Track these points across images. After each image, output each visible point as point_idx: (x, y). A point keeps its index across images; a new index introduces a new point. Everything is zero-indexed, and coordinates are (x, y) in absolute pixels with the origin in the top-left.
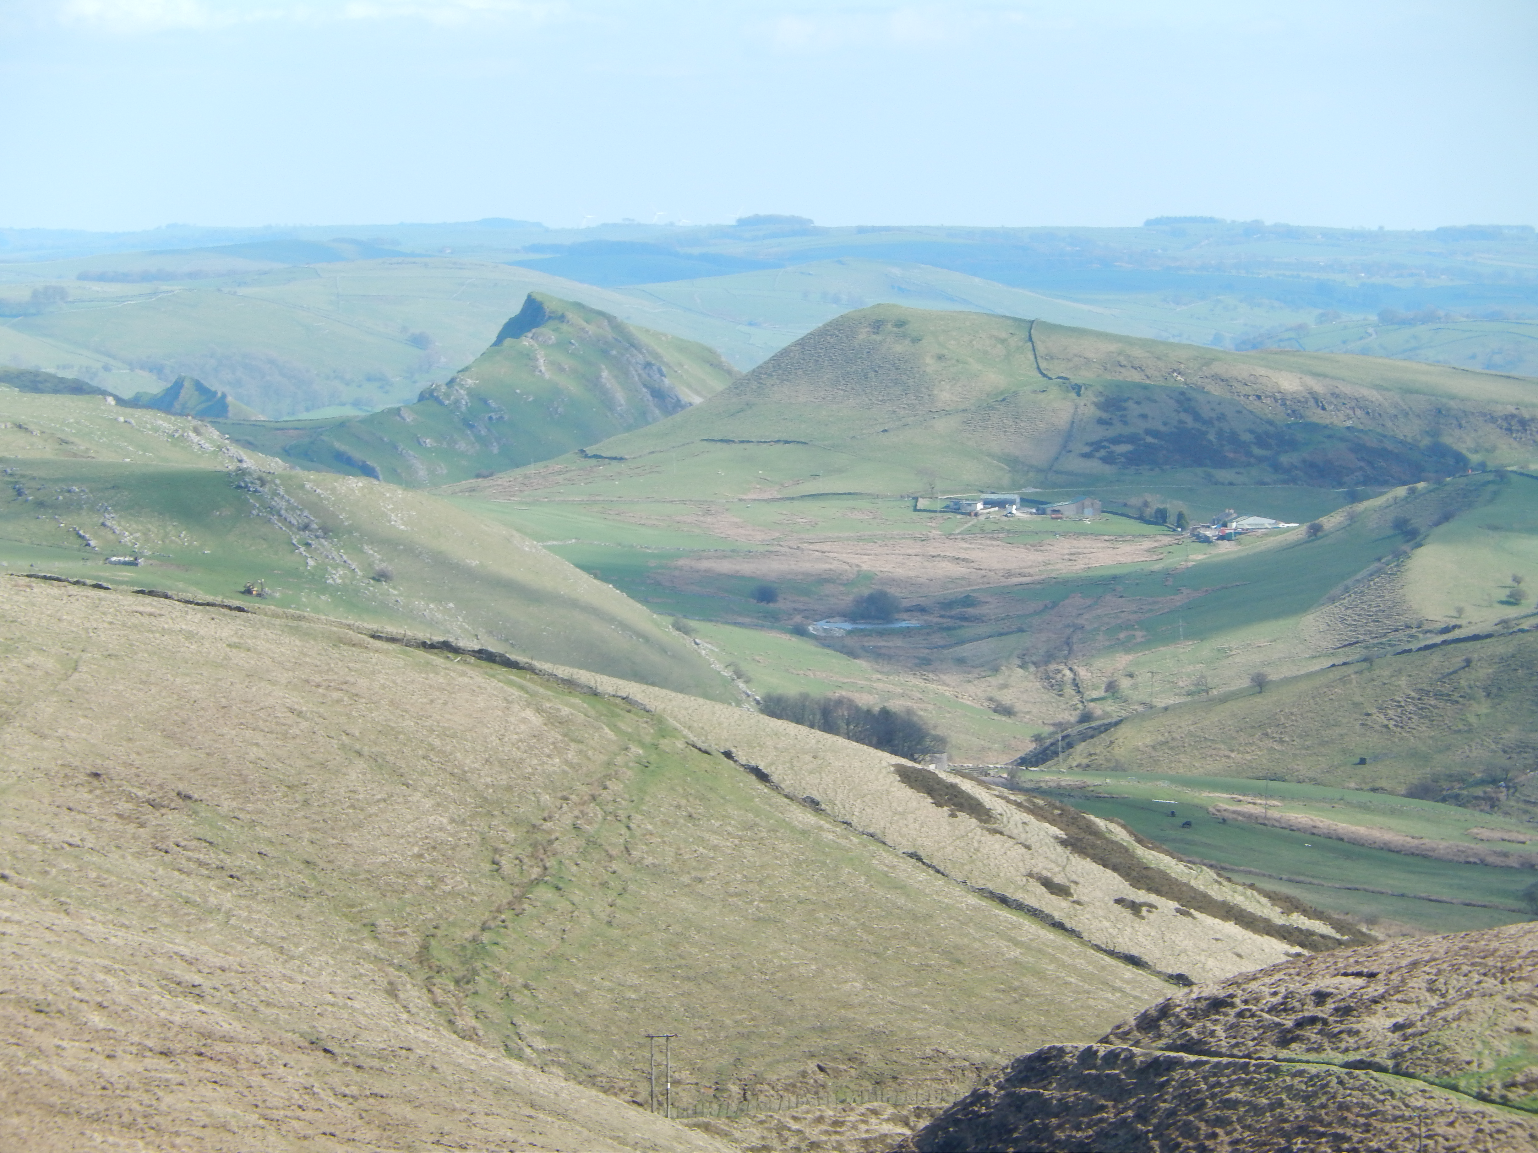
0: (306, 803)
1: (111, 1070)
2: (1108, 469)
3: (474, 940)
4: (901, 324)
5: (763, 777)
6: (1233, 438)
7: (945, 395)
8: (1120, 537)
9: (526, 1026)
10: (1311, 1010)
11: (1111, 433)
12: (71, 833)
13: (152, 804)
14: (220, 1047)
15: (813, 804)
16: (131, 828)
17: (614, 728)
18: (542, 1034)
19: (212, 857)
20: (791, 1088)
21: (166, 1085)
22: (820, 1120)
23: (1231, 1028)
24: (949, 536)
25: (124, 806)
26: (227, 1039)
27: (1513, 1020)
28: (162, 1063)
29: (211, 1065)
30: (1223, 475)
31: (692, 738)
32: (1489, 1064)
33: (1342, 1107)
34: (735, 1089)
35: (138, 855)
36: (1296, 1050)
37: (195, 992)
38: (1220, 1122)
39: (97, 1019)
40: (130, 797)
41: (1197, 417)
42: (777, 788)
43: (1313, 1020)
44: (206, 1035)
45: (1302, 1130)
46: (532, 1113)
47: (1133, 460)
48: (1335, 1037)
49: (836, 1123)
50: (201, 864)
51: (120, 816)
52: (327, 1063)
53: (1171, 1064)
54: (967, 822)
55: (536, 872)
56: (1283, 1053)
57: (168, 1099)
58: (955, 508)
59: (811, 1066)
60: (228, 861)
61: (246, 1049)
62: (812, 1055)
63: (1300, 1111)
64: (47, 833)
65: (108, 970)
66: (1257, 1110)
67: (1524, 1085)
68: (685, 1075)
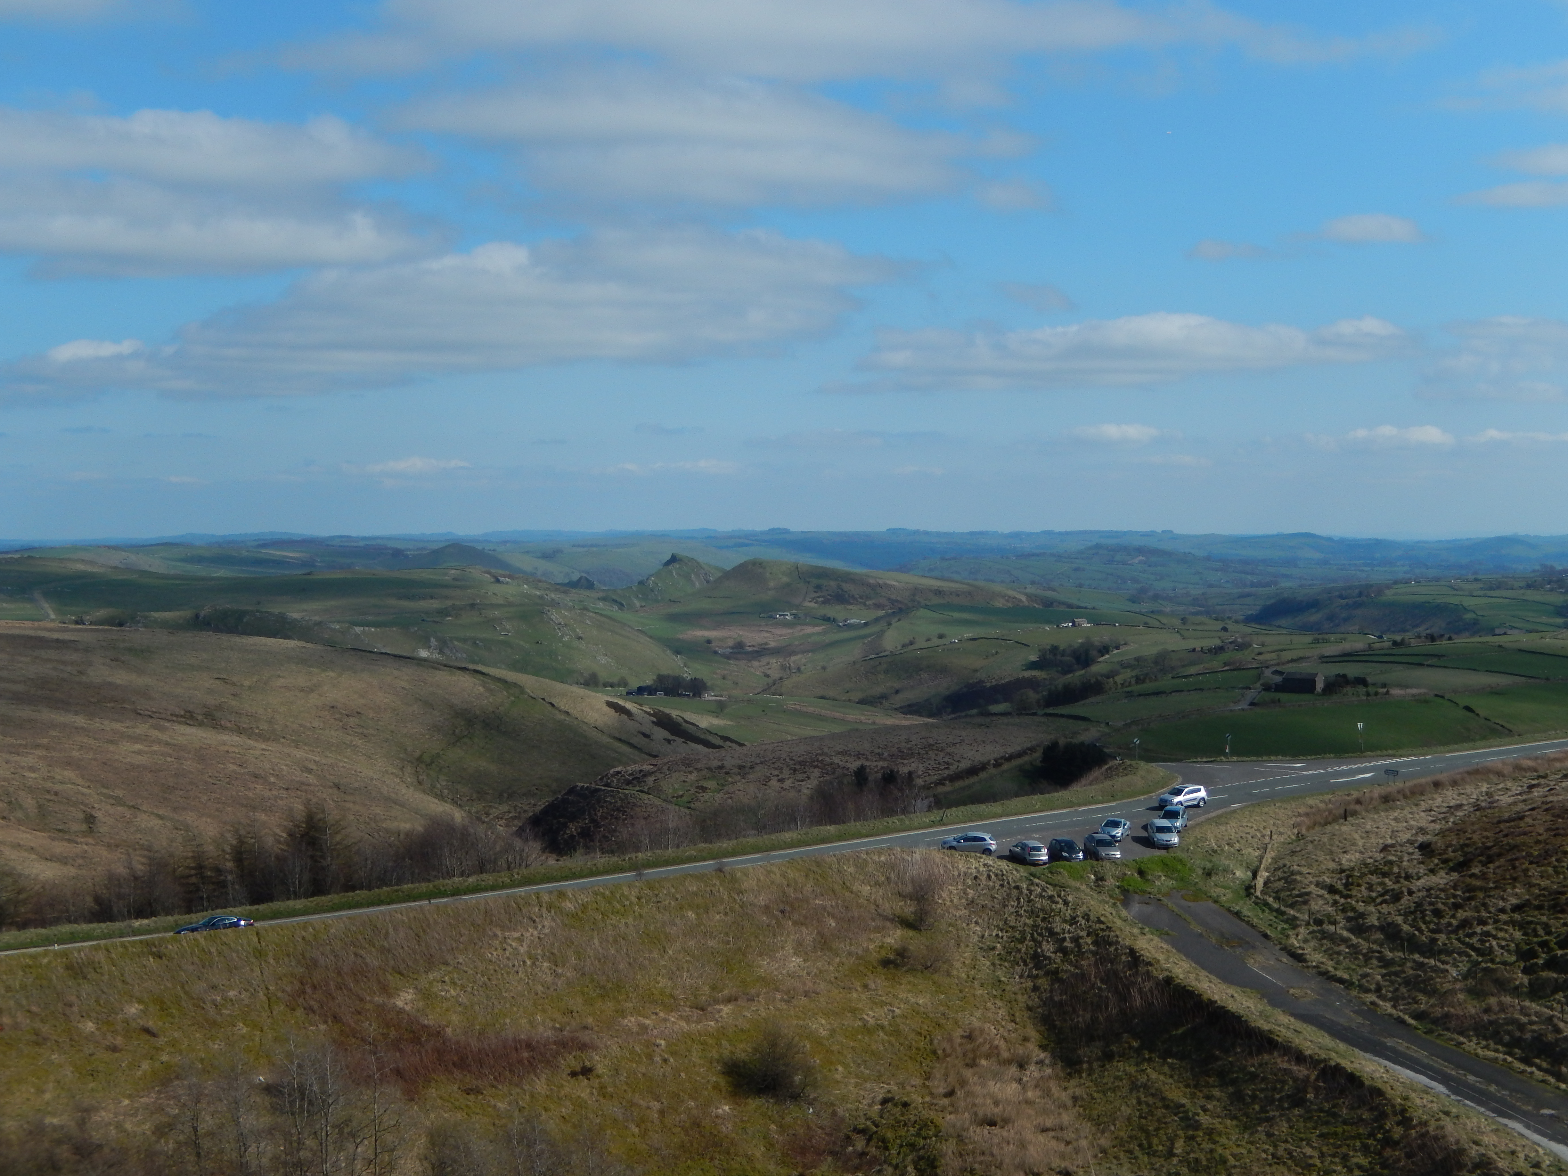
0: (398, 714)
1: (267, 794)
2: (816, 605)
3: (438, 753)
4: (760, 564)
5: (553, 705)
6: (853, 597)
7: (772, 584)
8: (817, 625)
9: (442, 777)
10: (638, 775)
11: (817, 595)
12: (316, 724)
13: (348, 715)
14: (304, 787)
15: (567, 713)
16: (337, 722)
17: (507, 692)
18: (448, 781)
19: (360, 730)
20: (524, 795)
21: (282, 799)
22: (529, 804)
23: (618, 780)
24: (767, 625)
25: (337, 716)
26: (309, 785)
27: (683, 778)
28: (285, 792)
29: (299, 793)
30: (850, 607)
31: (532, 694)
32: (671, 791)
33: (629, 803)
34: (505, 795)
35: (336, 730)
36: (630, 787)
37: (310, 771)
38: (602, 807)
39: (272, 779)
40: (341, 713)
41: (842, 590)
42: (557, 709)
43: (637, 778)
44: (303, 783)
45: (618, 810)
46: (393, 805)
47: (824, 603)
48: (639, 782)
49: (535, 805)
50: (356, 732)
51: (335, 719)
52: (336, 791)
53: (600, 790)
54: (624, 717)
55: (466, 733)
56: (627, 787)
57: (280, 802)
58: (771, 617)
59: (534, 788)
60: (365, 731)
61: (312, 788)
62: (534, 785)
63: (619, 803)
64: (308, 725)
65: (287, 765)
66: (611, 803)
67: (677, 797)
68: (491, 792)
